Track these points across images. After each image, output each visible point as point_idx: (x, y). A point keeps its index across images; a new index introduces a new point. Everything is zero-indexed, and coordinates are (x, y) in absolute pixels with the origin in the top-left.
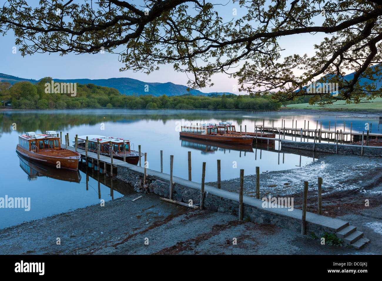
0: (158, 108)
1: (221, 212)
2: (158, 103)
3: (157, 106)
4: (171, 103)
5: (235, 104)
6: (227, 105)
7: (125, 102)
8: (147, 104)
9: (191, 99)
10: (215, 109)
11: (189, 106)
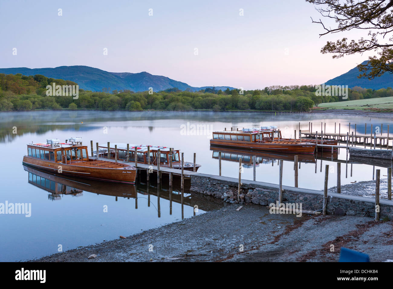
0: (141, 109)
1: (351, 215)
2: (142, 101)
3: (142, 106)
4: (160, 102)
5: (250, 102)
6: (239, 105)
7: (95, 100)
8: (127, 103)
9: (188, 96)
10: (223, 110)
11: (185, 106)
